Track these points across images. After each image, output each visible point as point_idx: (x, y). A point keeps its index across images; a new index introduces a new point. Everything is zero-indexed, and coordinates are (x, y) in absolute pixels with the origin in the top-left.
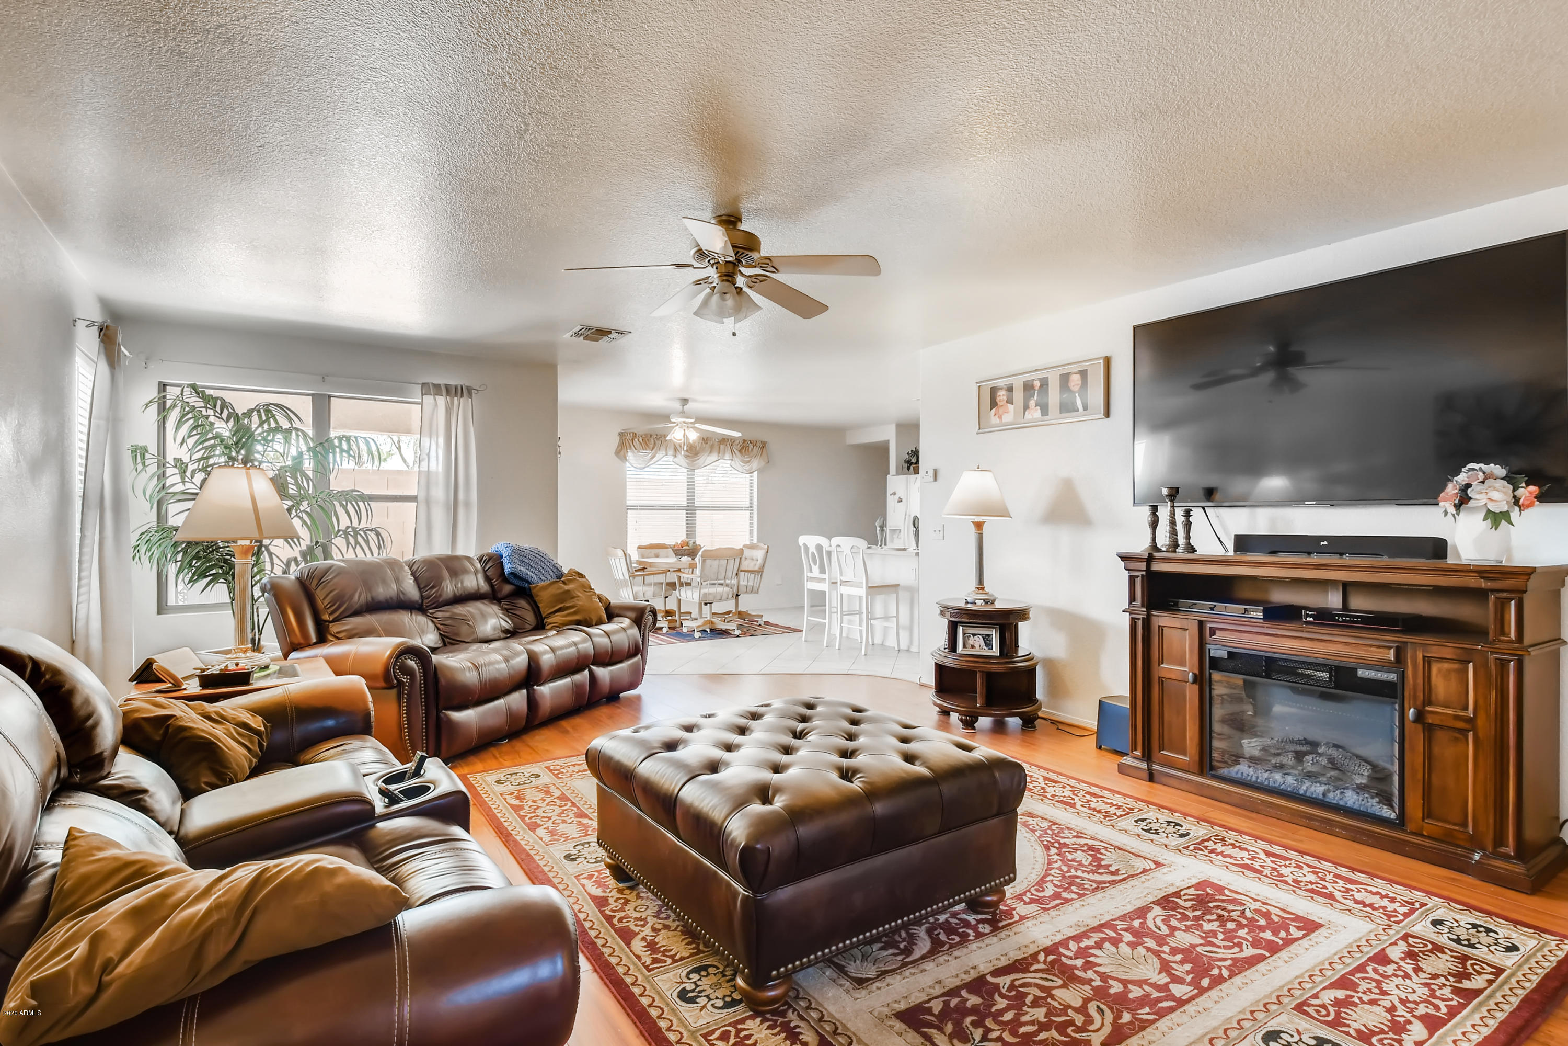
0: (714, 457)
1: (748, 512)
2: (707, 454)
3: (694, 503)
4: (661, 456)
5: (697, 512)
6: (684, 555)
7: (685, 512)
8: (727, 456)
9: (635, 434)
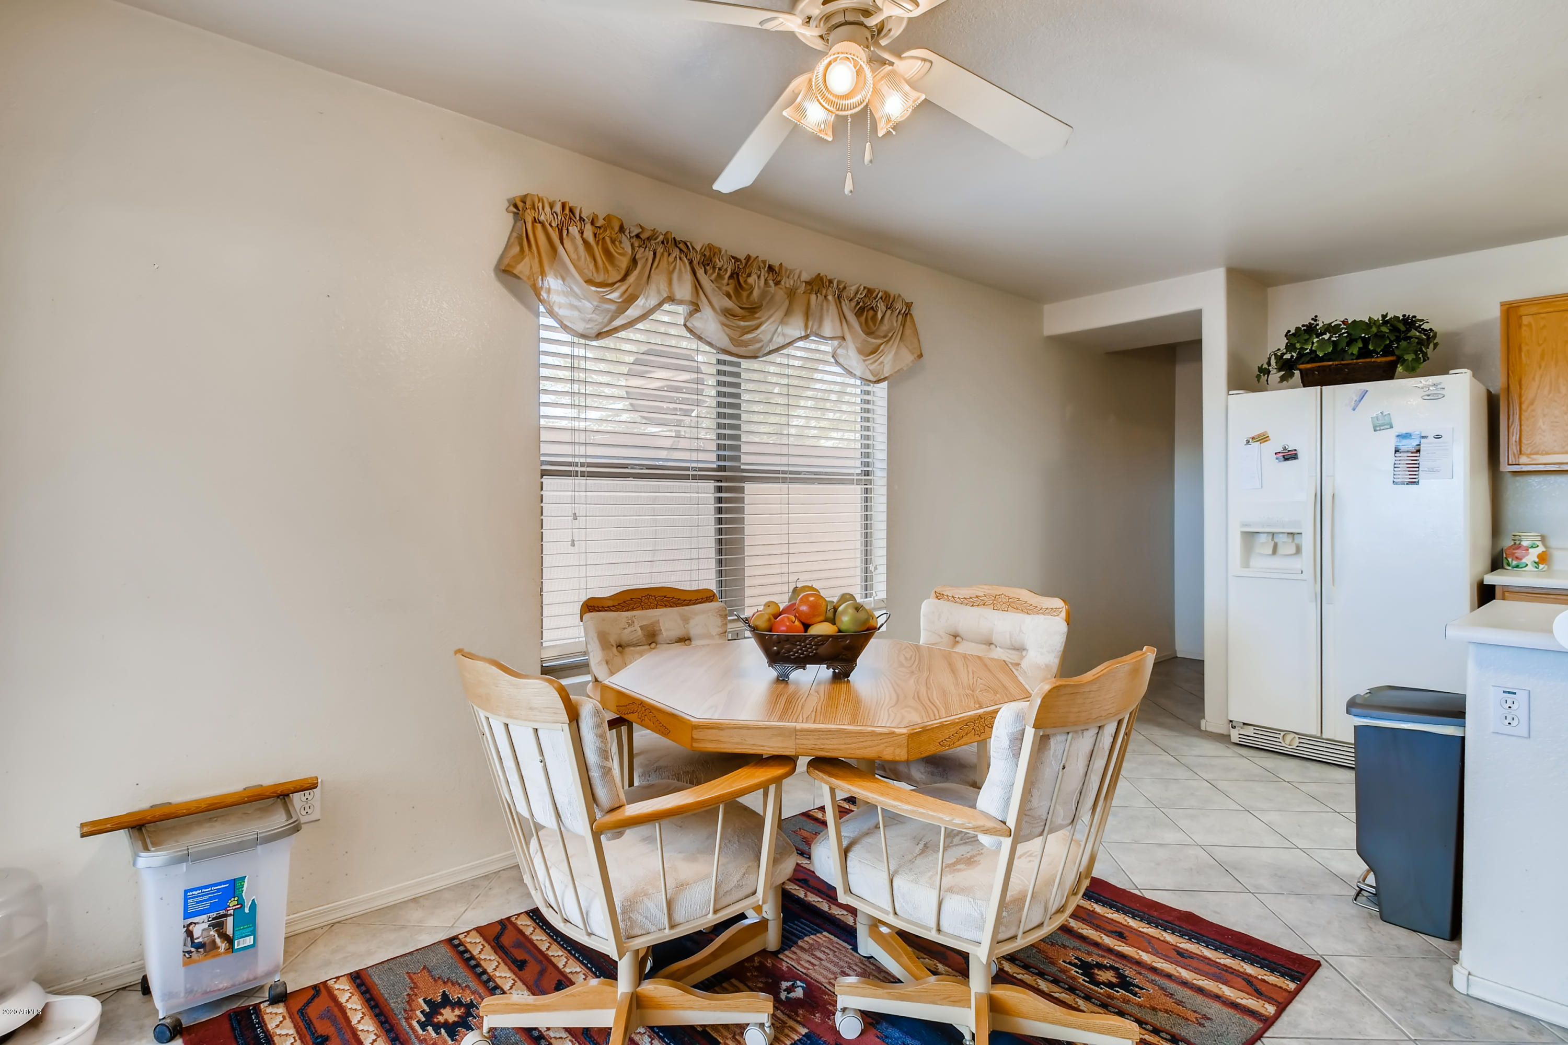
0: (794, 329)
1: (859, 488)
2: (780, 314)
3: (738, 458)
4: (653, 302)
5: (748, 487)
6: (801, 662)
7: (712, 485)
8: (829, 328)
9: (570, 212)
